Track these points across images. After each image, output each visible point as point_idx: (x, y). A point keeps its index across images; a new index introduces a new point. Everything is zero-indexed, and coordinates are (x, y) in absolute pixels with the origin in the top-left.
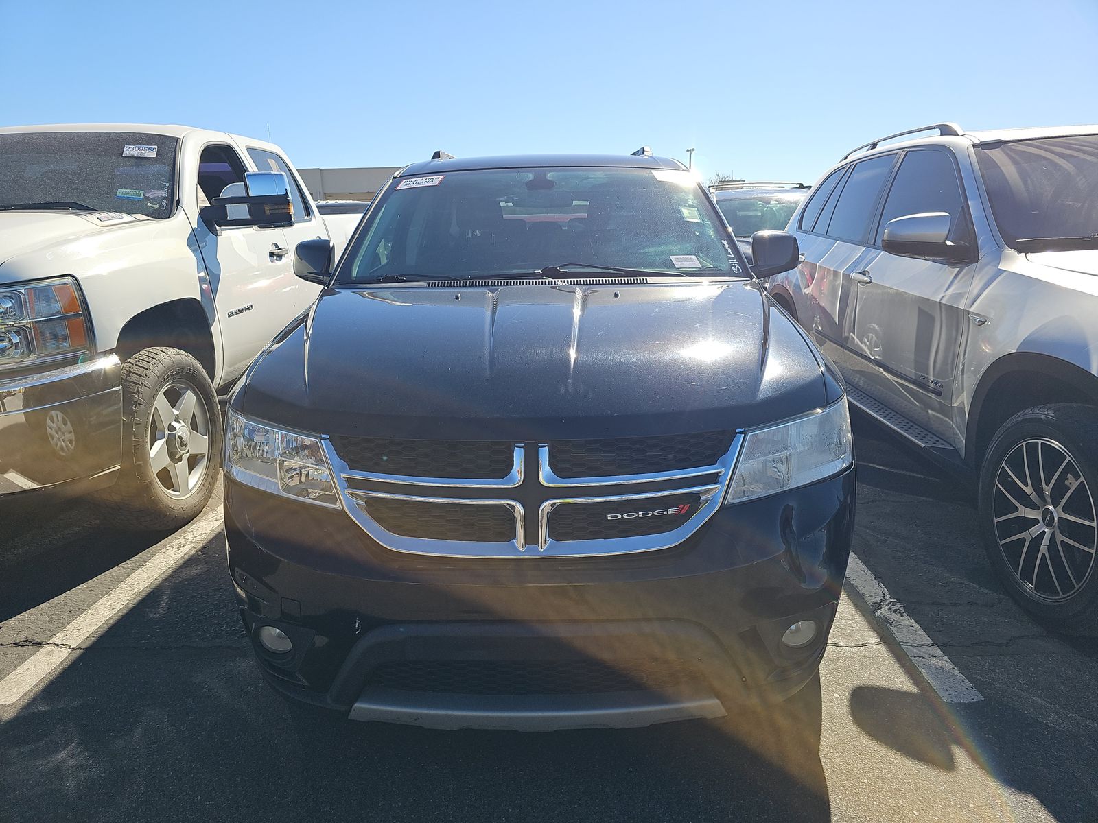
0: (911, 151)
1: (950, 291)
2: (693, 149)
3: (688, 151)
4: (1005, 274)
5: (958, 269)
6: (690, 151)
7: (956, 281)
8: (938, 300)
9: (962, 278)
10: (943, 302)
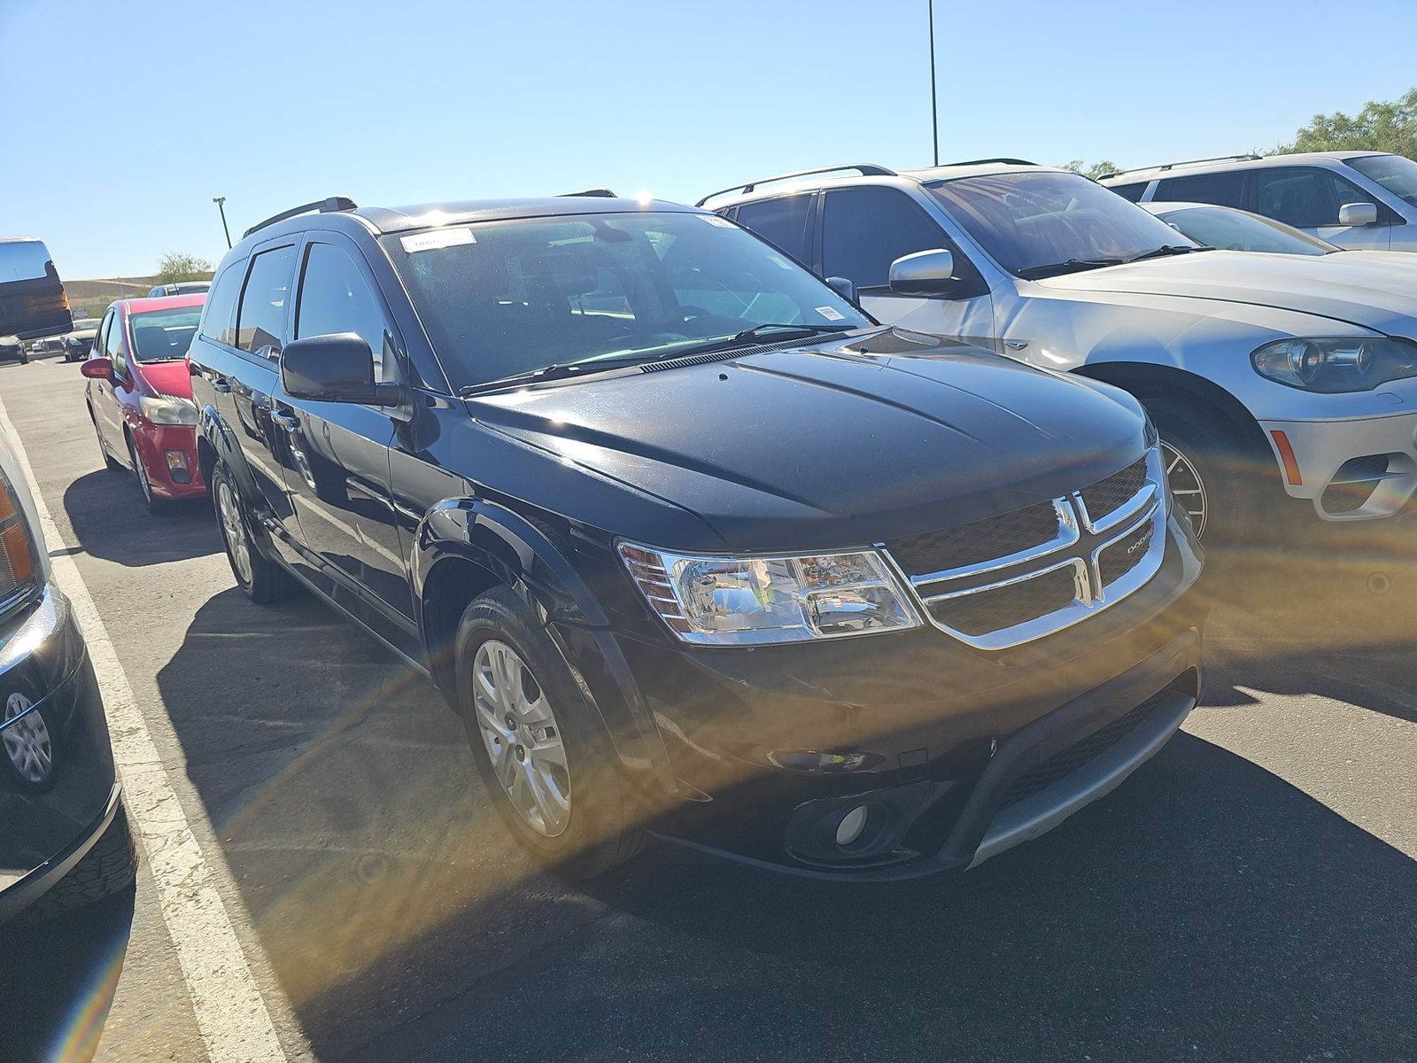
0: (834, 194)
1: (969, 323)
2: (224, 199)
3: (215, 200)
4: (1030, 301)
5: (968, 302)
6: (220, 201)
7: (972, 313)
8: (956, 334)
9: (978, 309)
10: (964, 334)
